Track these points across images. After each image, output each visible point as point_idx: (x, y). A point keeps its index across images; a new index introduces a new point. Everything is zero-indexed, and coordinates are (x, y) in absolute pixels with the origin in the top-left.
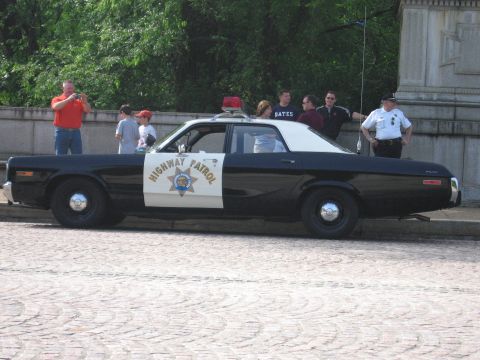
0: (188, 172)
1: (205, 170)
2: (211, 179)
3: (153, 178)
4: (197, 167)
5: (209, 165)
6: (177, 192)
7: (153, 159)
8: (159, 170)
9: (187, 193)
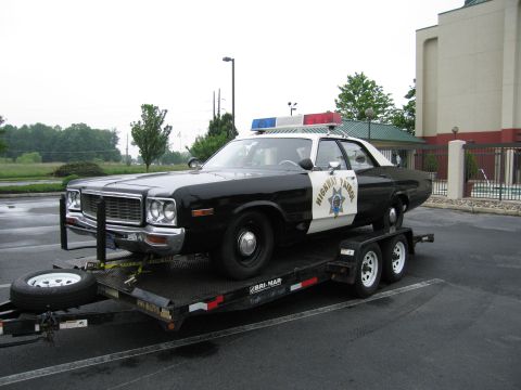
0: (340, 191)
1: (349, 188)
2: (352, 197)
3: (319, 202)
4: (345, 186)
5: (350, 182)
6: (333, 215)
7: (317, 179)
8: (323, 192)
9: (340, 214)
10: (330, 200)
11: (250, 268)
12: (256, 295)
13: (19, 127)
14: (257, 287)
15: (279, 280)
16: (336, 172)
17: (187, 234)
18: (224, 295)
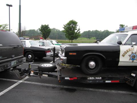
10: (130, 56)
11: (92, 72)
12: (90, 80)
13: (92, 31)
14: (91, 78)
15: (101, 78)
16: (134, 46)
17: (67, 59)
18: (77, 77)
